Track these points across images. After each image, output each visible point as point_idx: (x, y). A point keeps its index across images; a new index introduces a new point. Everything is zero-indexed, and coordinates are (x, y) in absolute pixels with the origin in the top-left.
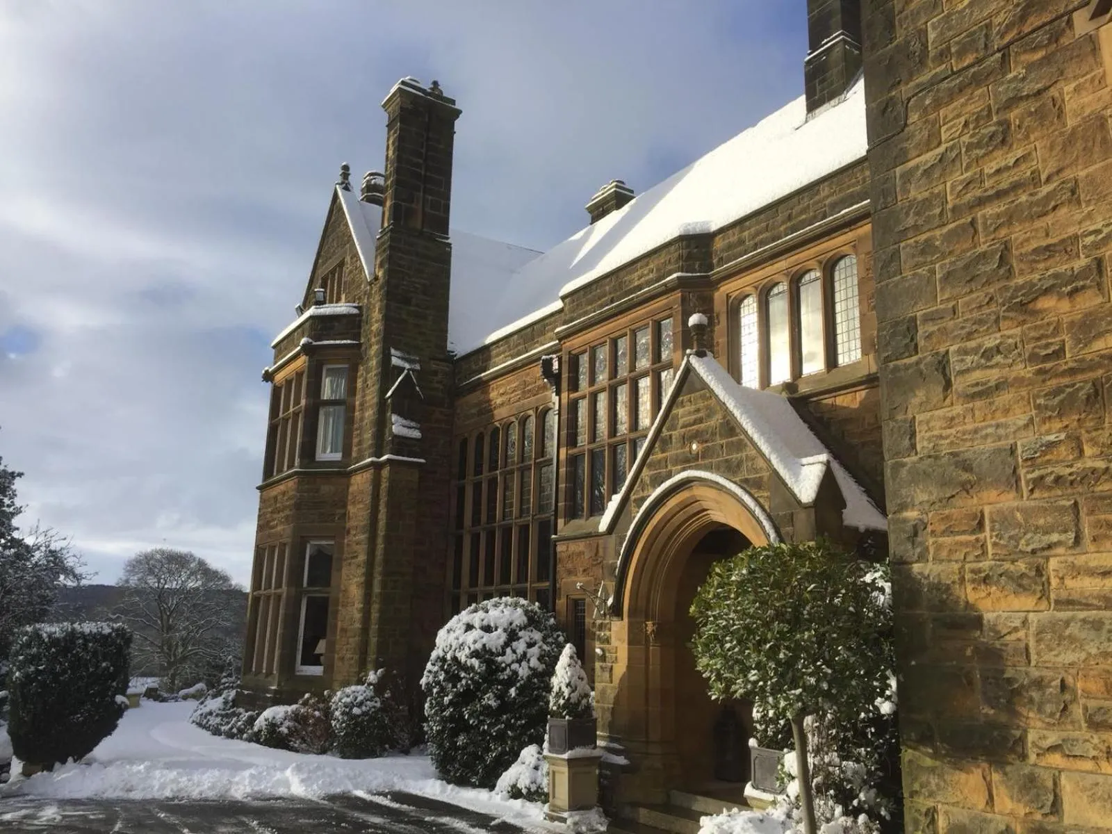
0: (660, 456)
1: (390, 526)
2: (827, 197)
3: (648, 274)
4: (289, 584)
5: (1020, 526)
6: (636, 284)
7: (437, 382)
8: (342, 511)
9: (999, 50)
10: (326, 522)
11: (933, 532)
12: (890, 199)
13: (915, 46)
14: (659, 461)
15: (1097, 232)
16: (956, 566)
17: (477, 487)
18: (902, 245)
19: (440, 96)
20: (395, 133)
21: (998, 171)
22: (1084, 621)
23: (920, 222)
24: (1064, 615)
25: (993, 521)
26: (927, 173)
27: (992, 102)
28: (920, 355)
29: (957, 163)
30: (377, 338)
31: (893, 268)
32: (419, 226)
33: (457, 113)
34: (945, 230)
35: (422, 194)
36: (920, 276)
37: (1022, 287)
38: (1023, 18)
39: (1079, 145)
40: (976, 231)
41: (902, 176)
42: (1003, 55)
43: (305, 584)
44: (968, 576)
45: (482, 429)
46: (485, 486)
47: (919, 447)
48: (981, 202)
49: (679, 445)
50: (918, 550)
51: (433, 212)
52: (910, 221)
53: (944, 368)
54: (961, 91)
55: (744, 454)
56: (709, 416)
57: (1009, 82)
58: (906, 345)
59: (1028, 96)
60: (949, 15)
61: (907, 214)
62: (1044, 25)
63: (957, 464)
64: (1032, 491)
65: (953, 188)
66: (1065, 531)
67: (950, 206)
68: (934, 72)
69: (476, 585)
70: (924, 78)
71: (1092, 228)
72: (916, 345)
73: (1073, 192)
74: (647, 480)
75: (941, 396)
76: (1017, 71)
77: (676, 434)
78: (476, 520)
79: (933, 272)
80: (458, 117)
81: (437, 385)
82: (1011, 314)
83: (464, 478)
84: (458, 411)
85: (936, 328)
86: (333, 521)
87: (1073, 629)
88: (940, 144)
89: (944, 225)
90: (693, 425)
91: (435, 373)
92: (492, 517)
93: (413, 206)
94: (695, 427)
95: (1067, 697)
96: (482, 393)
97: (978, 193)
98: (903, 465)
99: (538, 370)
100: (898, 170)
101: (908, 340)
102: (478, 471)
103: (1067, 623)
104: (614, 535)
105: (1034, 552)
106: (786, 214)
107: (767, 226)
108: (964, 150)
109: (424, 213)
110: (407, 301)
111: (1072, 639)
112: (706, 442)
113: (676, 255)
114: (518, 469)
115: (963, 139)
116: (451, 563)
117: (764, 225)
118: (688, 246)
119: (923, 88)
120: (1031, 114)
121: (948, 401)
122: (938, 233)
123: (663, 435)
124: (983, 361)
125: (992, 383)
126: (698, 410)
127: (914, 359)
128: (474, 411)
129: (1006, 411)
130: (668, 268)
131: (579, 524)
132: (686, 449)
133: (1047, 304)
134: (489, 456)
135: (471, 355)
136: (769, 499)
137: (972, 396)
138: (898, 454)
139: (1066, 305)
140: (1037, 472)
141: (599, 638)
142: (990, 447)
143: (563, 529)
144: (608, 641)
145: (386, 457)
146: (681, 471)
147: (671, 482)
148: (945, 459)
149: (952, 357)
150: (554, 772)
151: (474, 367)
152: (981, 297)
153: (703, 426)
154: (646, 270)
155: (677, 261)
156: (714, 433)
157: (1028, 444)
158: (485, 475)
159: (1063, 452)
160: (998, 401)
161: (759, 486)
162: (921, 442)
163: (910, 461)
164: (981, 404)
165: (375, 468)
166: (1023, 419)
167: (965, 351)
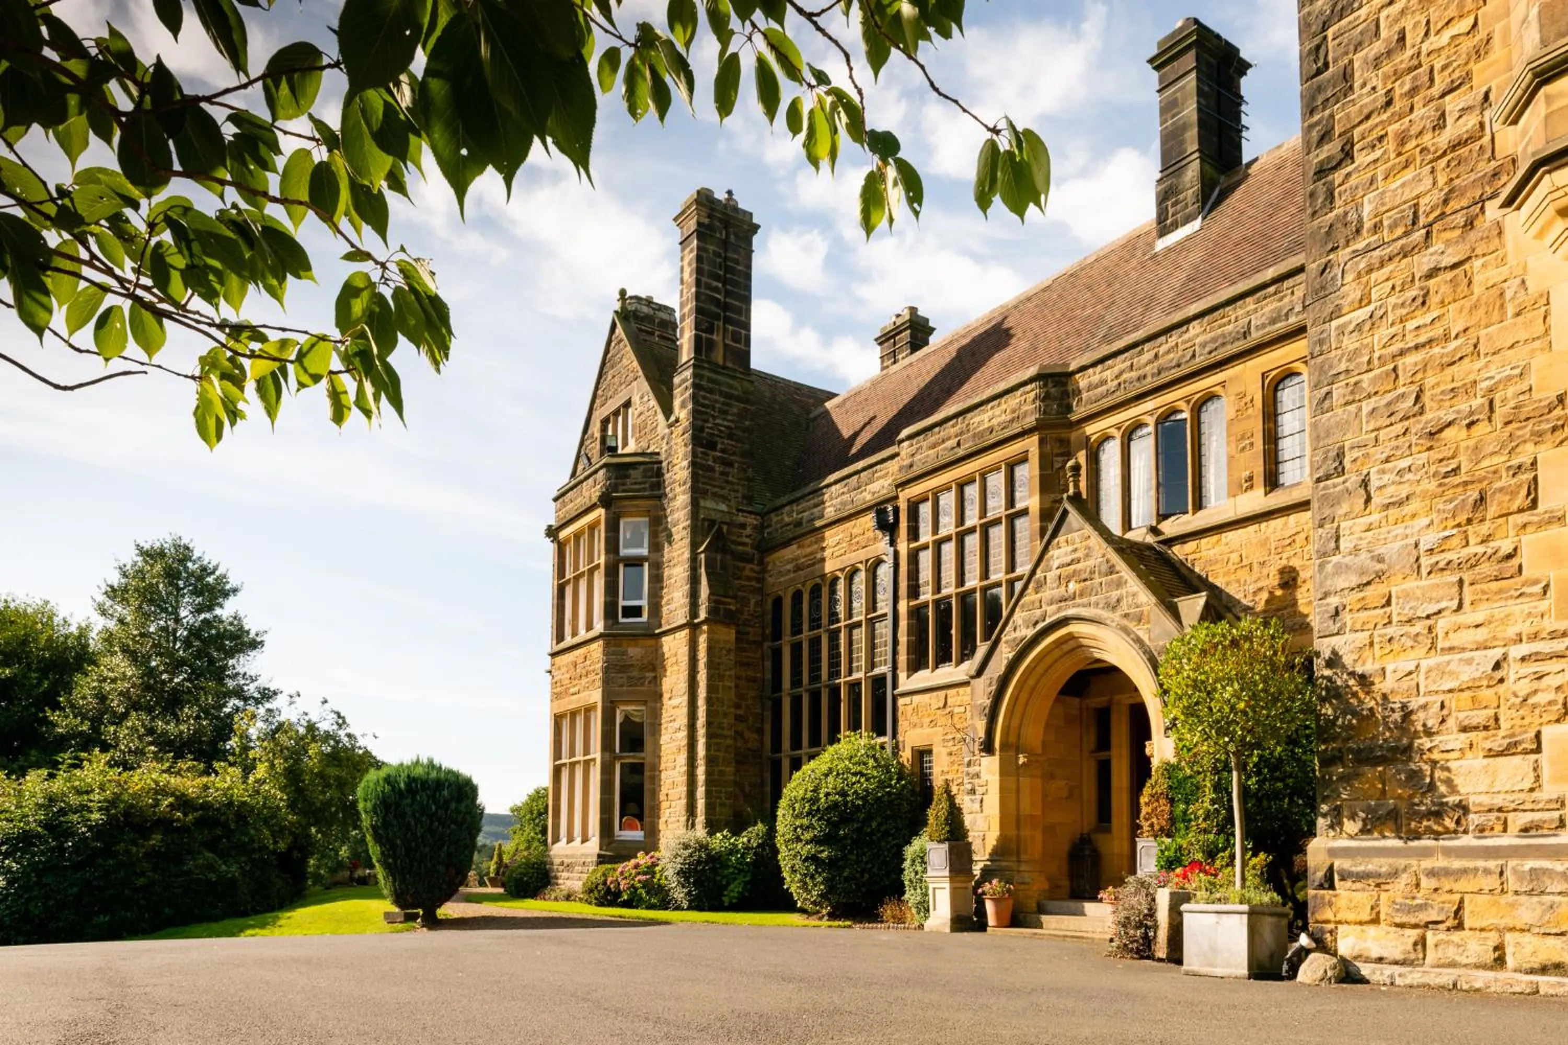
0: (1032, 596)
1: (710, 688)
2: (1198, 336)
3: (1000, 416)
5: (1418, 599)
6: (986, 426)
7: (747, 536)
9: (1424, 227)
10: (636, 685)
11: (1351, 610)
12: (1325, 348)
13: (1352, 217)
14: (1033, 603)
15: (1492, 378)
16: (1367, 634)
17: (796, 648)
18: (1334, 386)
19: (735, 209)
20: (691, 251)
21: (1418, 328)
22: (1461, 660)
23: (1351, 368)
24: (1447, 658)
25: (1398, 598)
26: (1359, 327)
27: (1415, 270)
28: (1346, 476)
29: (1384, 319)
30: (683, 488)
31: (1327, 404)
32: (721, 362)
33: (755, 228)
34: (1371, 374)
35: (721, 323)
36: (1350, 412)
37: (1431, 420)
38: (1446, 202)
39: (1482, 310)
40: (1397, 377)
41: (1337, 328)
42: (1428, 233)
43: (617, 750)
44: (1376, 640)
45: (799, 587)
46: (805, 646)
47: (1342, 548)
48: (1402, 353)
49: (1055, 585)
50: (1338, 625)
51: (734, 344)
52: (1343, 367)
53: (1366, 486)
54: (1390, 259)
55: (1124, 591)
56: (1087, 556)
57: (1432, 254)
58: (1336, 468)
59: (1445, 268)
60: (1384, 193)
61: (1340, 360)
62: (1462, 209)
63: (1372, 558)
64: (1429, 573)
65: (1379, 341)
66: (1452, 599)
67: (1376, 355)
68: (1367, 242)
69: (800, 748)
70: (1360, 245)
71: (1488, 375)
72: (1343, 469)
73: (1475, 346)
74: (1020, 622)
75: (1363, 507)
76: (1437, 246)
77: (1051, 575)
78: (796, 681)
79: (1360, 409)
80: (756, 232)
81: (745, 540)
82: (1421, 441)
83: (780, 638)
84: (769, 568)
85: (1360, 454)
86: (642, 684)
87: (1452, 667)
88: (1370, 302)
89: (1371, 370)
90: (1069, 565)
91: (743, 526)
92: (815, 677)
93: (715, 337)
94: (1072, 567)
95: (1445, 712)
96: (799, 547)
97: (1401, 345)
98: (1329, 562)
99: (869, 520)
100: (1334, 324)
101: (1337, 464)
102: (797, 629)
103: (1448, 663)
104: (983, 677)
105: (1428, 617)
106: (1153, 353)
107: (1132, 365)
108: (1390, 309)
109: (725, 345)
110: (712, 446)
111: (1451, 673)
112: (1085, 580)
113: (1032, 395)
114: (846, 626)
115: (1389, 300)
116: (768, 728)
117: (1128, 363)
118: (1045, 385)
119: (1356, 254)
120: (1446, 282)
121: (1368, 511)
122: (1365, 377)
123: (1037, 576)
124: (1398, 478)
125: (1404, 495)
126: (1075, 550)
127: (1341, 479)
128: (789, 567)
129: (1413, 516)
130: (1024, 408)
131: (924, 678)
132: (1063, 589)
133: (1448, 433)
134: (810, 614)
135: (784, 506)
136: (1149, 631)
137: (1387, 506)
138: (1325, 554)
139: (1464, 433)
140: (1434, 559)
141: (968, 774)
142: (1399, 544)
143: (906, 683)
144: (978, 775)
145: (703, 615)
146: (1059, 610)
147: (1048, 620)
148: (1364, 555)
149: (1373, 477)
150: (934, 889)
151: (787, 519)
152: (1399, 428)
153: (1079, 566)
154: (997, 411)
155: (1034, 401)
156: (1092, 572)
157: (1429, 539)
158: (806, 635)
159: (1455, 542)
160: (1407, 509)
161: (1139, 619)
162: (1344, 544)
163: (1335, 559)
164: (1393, 512)
165: (693, 627)
166: (1425, 521)
167: (1383, 472)
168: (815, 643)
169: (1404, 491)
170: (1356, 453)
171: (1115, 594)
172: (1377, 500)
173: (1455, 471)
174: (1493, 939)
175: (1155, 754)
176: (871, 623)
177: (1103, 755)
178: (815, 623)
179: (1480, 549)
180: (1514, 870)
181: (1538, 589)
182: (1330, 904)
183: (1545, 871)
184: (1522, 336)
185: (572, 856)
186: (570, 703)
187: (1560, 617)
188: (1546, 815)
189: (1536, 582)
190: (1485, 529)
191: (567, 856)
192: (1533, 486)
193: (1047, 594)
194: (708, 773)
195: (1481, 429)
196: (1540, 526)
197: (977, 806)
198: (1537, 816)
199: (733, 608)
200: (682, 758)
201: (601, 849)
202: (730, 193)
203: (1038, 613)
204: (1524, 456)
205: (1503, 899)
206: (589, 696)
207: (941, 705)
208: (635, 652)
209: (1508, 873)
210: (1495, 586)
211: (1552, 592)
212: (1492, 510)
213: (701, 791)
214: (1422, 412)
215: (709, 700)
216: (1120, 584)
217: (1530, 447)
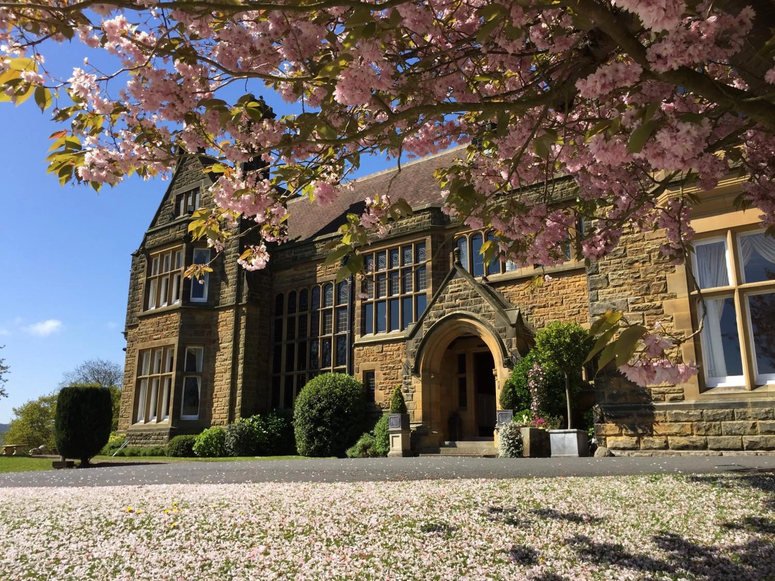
0: (439, 304)
3: (411, 222)
4: (177, 370)
5: (628, 319)
6: (404, 226)
8: (209, 330)
10: (199, 335)
14: (439, 307)
15: (650, 248)
17: (291, 321)
28: (600, 274)
33: (274, 114)
37: (630, 259)
43: (185, 370)
45: (294, 289)
46: (297, 319)
49: (449, 300)
53: (607, 279)
55: (483, 305)
56: (465, 288)
58: (596, 271)
63: (611, 303)
64: (632, 311)
66: (641, 320)
69: (293, 370)
71: (648, 247)
72: (598, 272)
73: (644, 237)
74: (432, 314)
75: (606, 285)
77: (448, 296)
82: (626, 266)
83: (281, 314)
84: (276, 279)
86: (203, 335)
90: (456, 292)
92: (303, 334)
94: (458, 293)
96: (295, 270)
98: (595, 304)
102: (292, 310)
104: (413, 339)
112: (464, 299)
113: (428, 215)
114: (322, 310)
116: (271, 360)
118: (432, 213)
121: (608, 287)
123: (441, 295)
124: (619, 277)
126: (459, 286)
127: (598, 275)
128: (288, 279)
129: (625, 291)
130: (424, 221)
131: (370, 337)
132: (453, 302)
133: (636, 264)
134: (300, 303)
135: (286, 249)
136: (494, 322)
137: (615, 286)
138: (593, 301)
139: (641, 265)
140: (633, 306)
141: (405, 383)
142: (620, 299)
143: (358, 339)
144: (410, 384)
145: (244, 301)
146: (451, 311)
147: (446, 315)
148: (608, 302)
149: (610, 276)
150: (393, 437)
151: (288, 256)
152: (618, 260)
153: (462, 293)
154: (410, 220)
155: (429, 218)
156: (468, 296)
157: (631, 299)
158: (297, 314)
159: (640, 301)
160: (623, 288)
161: (490, 317)
162: (600, 298)
163: (597, 303)
164: (618, 289)
165: (237, 307)
166: (629, 293)
167: (613, 274)
168: (303, 319)
169: (621, 282)
170: (603, 267)
171: (479, 306)
172: (611, 284)
173: (639, 277)
174: (664, 438)
175: (498, 374)
176: (338, 310)
177: (462, 376)
178: (304, 308)
179: (649, 304)
180: (669, 414)
181: (669, 318)
182: (603, 428)
183: (680, 414)
184: (659, 236)
185: (149, 430)
186: (152, 344)
187: (677, 328)
188: (678, 395)
189: (669, 316)
190: (650, 297)
191: (145, 430)
192: (666, 284)
193: (445, 304)
194: (243, 383)
195: (647, 264)
196: (669, 298)
197: (410, 398)
198: (675, 395)
199: (259, 298)
200: (228, 375)
201: (172, 425)
202: (261, 97)
203: (441, 311)
204: (662, 275)
205: (666, 424)
206: (169, 340)
207: (380, 350)
208: (200, 318)
209: (667, 415)
210: (655, 316)
211: (674, 320)
212: (652, 291)
213: (239, 392)
214: (626, 256)
215: (246, 345)
216: (481, 302)
217: (663, 272)
